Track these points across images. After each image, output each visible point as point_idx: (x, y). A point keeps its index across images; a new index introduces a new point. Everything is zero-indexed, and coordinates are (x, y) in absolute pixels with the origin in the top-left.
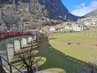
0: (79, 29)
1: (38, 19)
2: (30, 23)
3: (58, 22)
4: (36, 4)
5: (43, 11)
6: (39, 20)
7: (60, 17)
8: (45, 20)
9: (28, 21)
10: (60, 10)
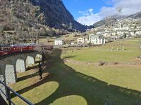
0: (99, 42)
1: (31, 26)
2: (17, 33)
3: (61, 32)
4: (24, 3)
5: (37, 15)
6: (33, 28)
7: (63, 25)
8: (41, 29)
9: (13, 29)
10: (63, 16)
